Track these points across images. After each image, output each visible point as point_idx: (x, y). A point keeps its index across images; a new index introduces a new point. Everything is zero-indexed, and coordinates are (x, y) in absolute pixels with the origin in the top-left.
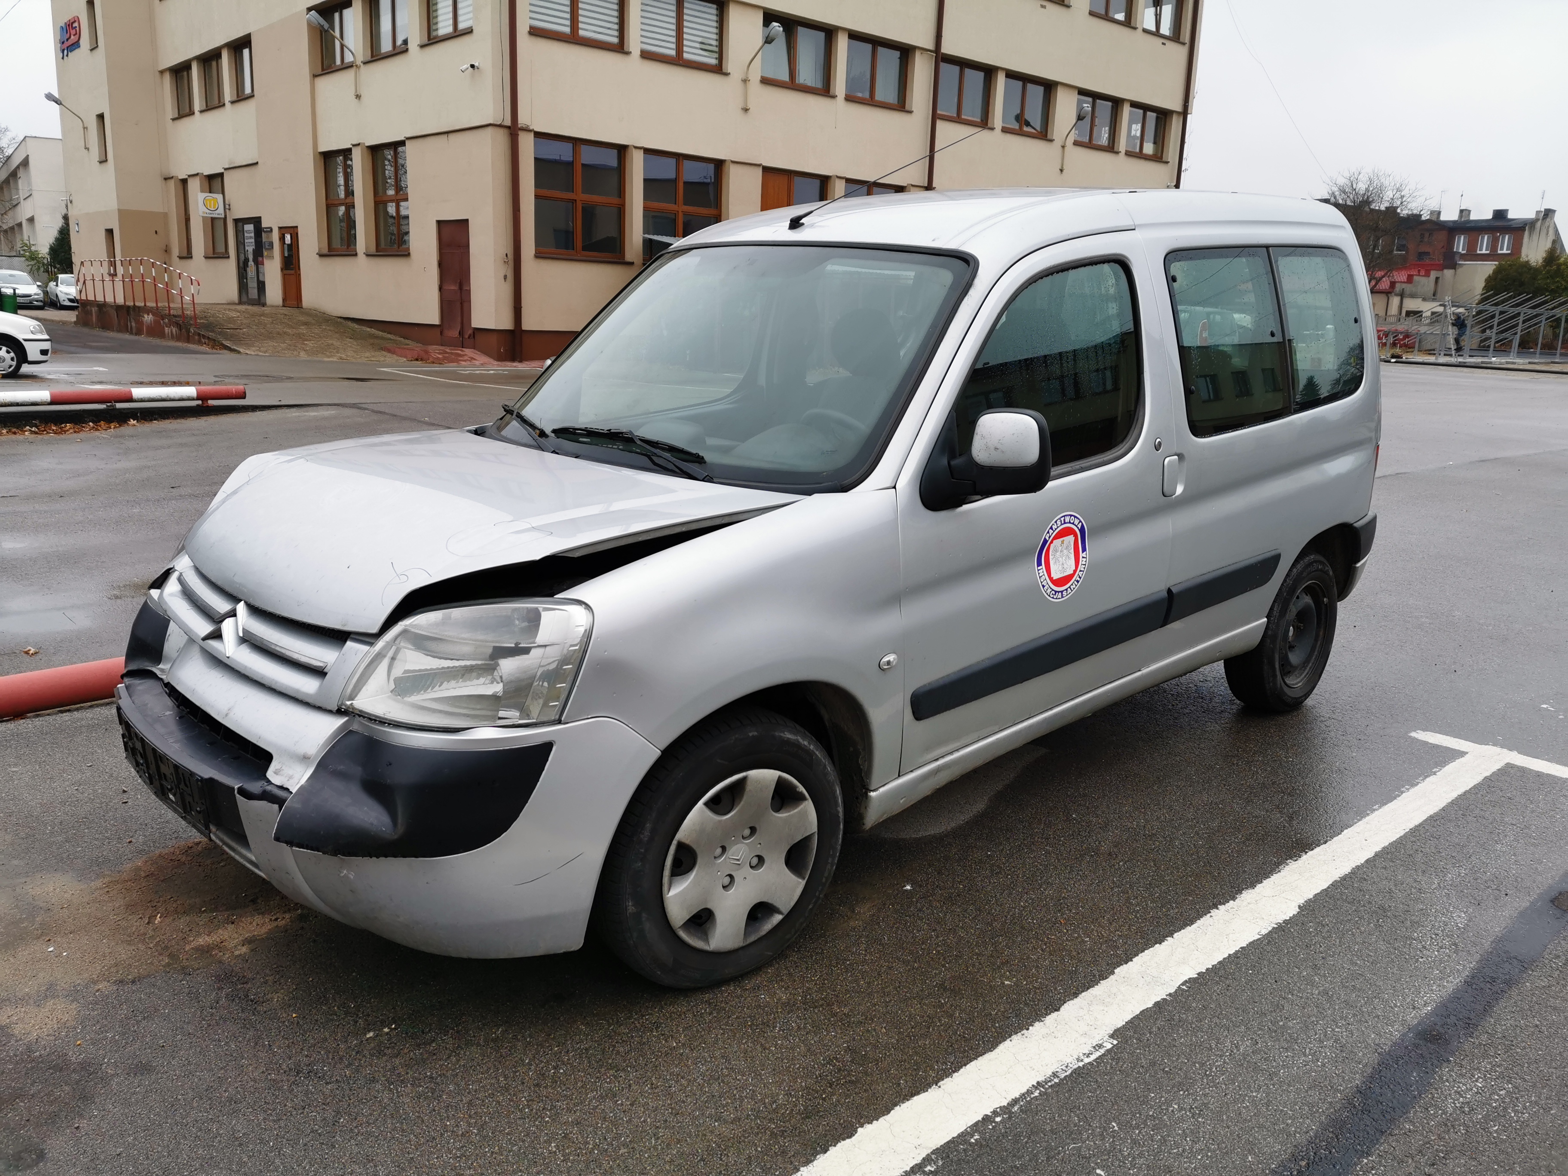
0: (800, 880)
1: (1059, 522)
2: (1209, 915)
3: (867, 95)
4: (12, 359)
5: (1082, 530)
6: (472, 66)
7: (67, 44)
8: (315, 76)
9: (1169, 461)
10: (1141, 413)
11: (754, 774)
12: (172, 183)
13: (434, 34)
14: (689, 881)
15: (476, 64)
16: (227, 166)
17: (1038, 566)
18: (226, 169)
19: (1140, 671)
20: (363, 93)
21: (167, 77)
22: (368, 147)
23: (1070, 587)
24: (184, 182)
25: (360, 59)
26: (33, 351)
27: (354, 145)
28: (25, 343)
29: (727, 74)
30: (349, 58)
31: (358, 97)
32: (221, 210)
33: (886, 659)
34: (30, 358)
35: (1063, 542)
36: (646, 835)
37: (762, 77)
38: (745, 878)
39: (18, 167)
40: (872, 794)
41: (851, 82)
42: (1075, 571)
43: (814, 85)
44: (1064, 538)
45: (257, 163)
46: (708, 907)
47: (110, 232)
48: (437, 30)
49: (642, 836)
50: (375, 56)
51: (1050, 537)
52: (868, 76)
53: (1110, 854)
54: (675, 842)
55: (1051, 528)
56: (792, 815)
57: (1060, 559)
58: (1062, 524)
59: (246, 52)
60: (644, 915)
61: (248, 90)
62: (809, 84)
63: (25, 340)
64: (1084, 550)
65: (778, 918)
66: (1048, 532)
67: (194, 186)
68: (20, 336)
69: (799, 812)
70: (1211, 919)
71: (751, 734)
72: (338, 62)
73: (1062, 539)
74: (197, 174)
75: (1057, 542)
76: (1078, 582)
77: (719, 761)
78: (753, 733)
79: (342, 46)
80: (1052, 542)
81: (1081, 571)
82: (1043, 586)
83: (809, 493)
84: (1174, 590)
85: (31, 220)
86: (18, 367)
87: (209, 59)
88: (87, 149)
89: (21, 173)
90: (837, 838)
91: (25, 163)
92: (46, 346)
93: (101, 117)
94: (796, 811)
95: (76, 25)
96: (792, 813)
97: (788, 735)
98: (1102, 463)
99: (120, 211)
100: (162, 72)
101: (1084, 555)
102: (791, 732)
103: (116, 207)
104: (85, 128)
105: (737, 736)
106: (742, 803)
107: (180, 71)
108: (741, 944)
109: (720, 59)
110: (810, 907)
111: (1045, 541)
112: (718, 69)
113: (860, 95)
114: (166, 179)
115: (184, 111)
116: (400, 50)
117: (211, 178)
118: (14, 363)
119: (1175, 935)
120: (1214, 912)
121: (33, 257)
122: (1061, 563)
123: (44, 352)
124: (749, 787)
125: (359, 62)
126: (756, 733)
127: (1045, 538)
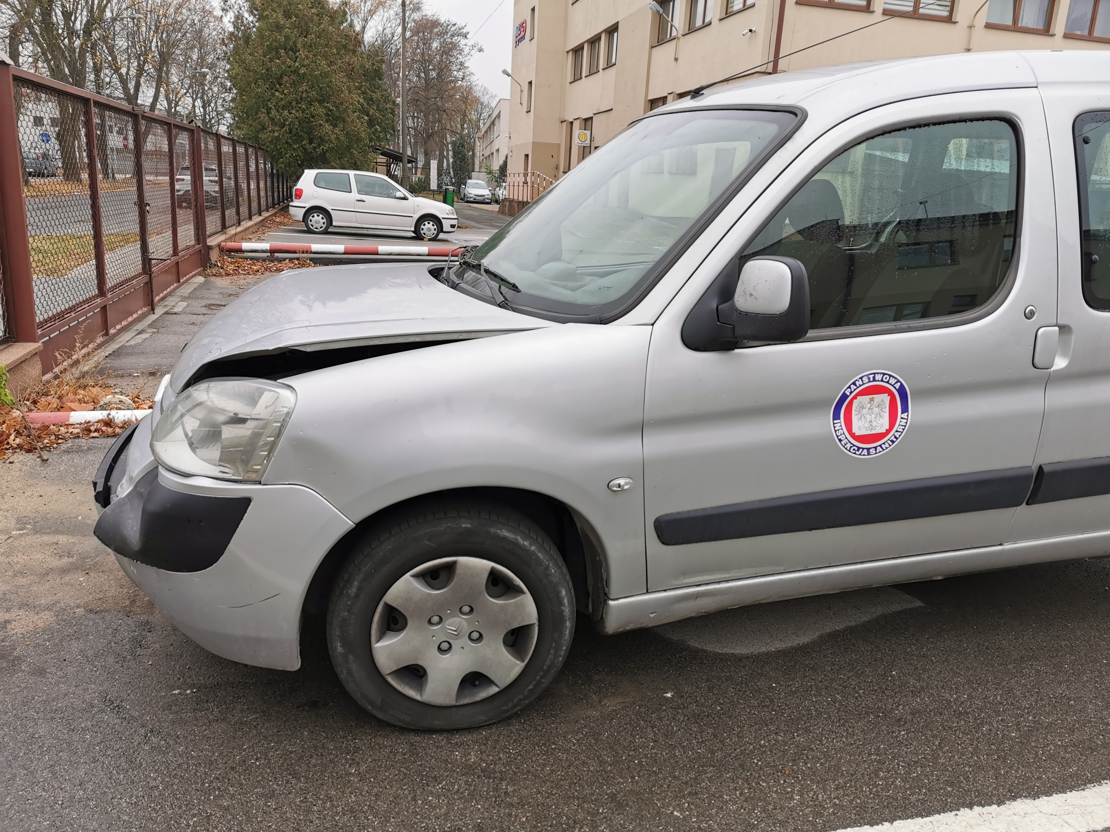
0: (518, 662)
1: (865, 379)
2: (954, 813)
3: (1086, 33)
4: (435, 230)
5: (902, 391)
6: (751, 31)
7: (519, 37)
8: (652, 47)
9: (1044, 333)
10: (1011, 278)
11: (463, 560)
12: (565, 124)
13: (730, 10)
14: (398, 638)
15: (754, 29)
16: (596, 112)
17: (834, 419)
18: (594, 114)
19: (1001, 545)
20: (680, 57)
21: (570, 53)
22: (678, 94)
23: (880, 446)
24: (572, 123)
25: (681, 32)
26: (446, 226)
27: (669, 94)
28: (442, 220)
29: (955, 23)
30: (674, 33)
31: (676, 59)
32: (588, 141)
33: (617, 482)
34: (444, 230)
35: (872, 400)
36: (353, 591)
37: (986, 23)
38: (463, 648)
39: (495, 118)
40: (611, 603)
41: (1071, 22)
42: (888, 431)
43: (1035, 27)
44: (874, 396)
45: (612, 109)
46: (420, 663)
47: (527, 156)
48: (733, 7)
49: (350, 591)
50: (691, 29)
51: (851, 393)
52: (1089, 17)
53: (899, 720)
54: (382, 603)
55: (854, 383)
56: (509, 604)
57: (868, 416)
58: (869, 381)
59: (616, 34)
60: (351, 657)
61: (614, 61)
62: (1031, 26)
63: (443, 218)
64: (905, 410)
65: (494, 690)
66: (849, 387)
67: (576, 125)
68: (440, 216)
69: (516, 603)
70: (954, 818)
71: (463, 526)
72: (668, 36)
73: (871, 396)
74: (579, 118)
75: (866, 399)
76: (893, 442)
77: (426, 542)
78: (466, 525)
79: (672, 26)
80: (855, 397)
81: (897, 431)
82: (840, 440)
83: (564, 321)
84: (1046, 469)
85: (498, 150)
86: (438, 235)
87: (594, 41)
88: (521, 104)
89: (496, 122)
90: (561, 635)
91: (499, 116)
92: (455, 222)
93: (530, 83)
94: (512, 601)
95: (524, 25)
96: (508, 602)
97: (505, 533)
98: (942, 324)
99: (533, 143)
100: (568, 52)
101: (905, 415)
102: (510, 531)
103: (531, 140)
104: (522, 91)
105: (449, 524)
106: (453, 583)
107: (578, 50)
108: (454, 703)
109: (951, 12)
110: (531, 687)
111: (844, 397)
112: (949, 20)
113: (1079, 33)
114: (562, 122)
115: (577, 78)
116: (706, 25)
117: (586, 120)
118: (436, 232)
119: (897, 823)
120: (964, 812)
121: (490, 173)
122: (868, 420)
123: (453, 226)
124: (459, 570)
125: (680, 35)
126: (469, 526)
127: (844, 393)
